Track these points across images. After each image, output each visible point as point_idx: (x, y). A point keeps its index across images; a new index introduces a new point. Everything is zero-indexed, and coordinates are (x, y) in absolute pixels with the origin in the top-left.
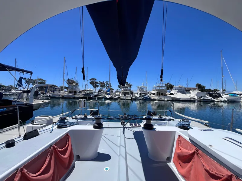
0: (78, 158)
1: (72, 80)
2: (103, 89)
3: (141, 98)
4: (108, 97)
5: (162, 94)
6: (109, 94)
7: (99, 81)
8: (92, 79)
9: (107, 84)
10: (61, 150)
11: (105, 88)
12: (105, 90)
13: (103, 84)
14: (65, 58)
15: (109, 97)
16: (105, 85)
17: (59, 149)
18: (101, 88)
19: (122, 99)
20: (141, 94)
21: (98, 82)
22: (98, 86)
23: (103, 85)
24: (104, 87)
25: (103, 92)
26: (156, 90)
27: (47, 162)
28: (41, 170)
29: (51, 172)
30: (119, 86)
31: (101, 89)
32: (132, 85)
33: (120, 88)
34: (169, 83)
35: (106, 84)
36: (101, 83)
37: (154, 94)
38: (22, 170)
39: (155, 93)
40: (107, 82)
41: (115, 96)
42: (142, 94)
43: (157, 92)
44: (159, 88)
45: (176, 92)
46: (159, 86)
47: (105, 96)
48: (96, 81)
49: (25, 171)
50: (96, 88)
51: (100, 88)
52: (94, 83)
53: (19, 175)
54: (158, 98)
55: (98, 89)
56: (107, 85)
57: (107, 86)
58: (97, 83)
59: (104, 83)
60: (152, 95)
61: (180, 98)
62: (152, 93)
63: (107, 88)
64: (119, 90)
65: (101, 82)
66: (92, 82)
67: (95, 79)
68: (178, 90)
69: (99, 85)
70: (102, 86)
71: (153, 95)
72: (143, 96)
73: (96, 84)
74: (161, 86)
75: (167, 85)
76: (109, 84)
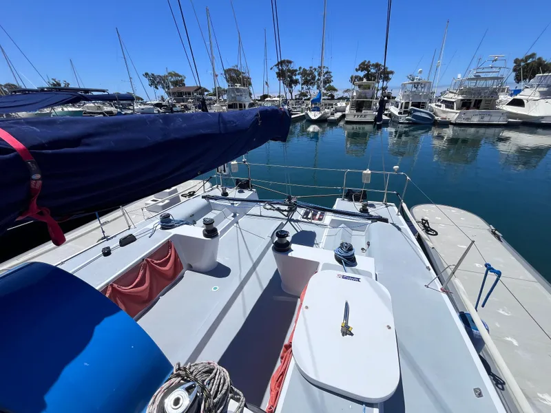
0: (191, 268)
1: (235, 70)
2: (309, 89)
3: (404, 118)
4: (313, 118)
5: (477, 105)
6: (318, 110)
7: (300, 68)
8: (281, 63)
9: (320, 74)
10: (159, 262)
11: (316, 86)
12: (314, 92)
13: (309, 75)
14: (207, 10)
15: (317, 117)
16: (314, 78)
17: (155, 262)
18: (305, 87)
19: (348, 123)
20: (407, 104)
21: (296, 71)
22: (296, 82)
23: (309, 79)
24: (312, 84)
25: (309, 99)
26: (462, 93)
27: (140, 276)
28: (134, 284)
29: (146, 285)
30: (352, 78)
31: (304, 91)
32: (392, 73)
35: (316, 74)
36: (304, 73)
37: (449, 104)
38: (112, 285)
39: (453, 102)
40: (321, 68)
41: (332, 114)
42: (410, 107)
43: (460, 97)
44: (472, 84)
45: (538, 94)
46: (477, 78)
47: (307, 114)
48: (292, 67)
49: (115, 285)
50: (292, 87)
51: (303, 88)
52: (286, 75)
53: (110, 289)
54: (458, 117)
55: (297, 89)
56: (321, 78)
57: (319, 80)
58: (293, 72)
59: (312, 73)
60: (443, 107)
61: (543, 117)
62: (444, 102)
63: (318, 87)
65: (305, 70)
66: (282, 70)
67: (290, 62)
68: (545, 89)
69: (300, 80)
70: (306, 82)
71: (447, 107)
72: (409, 113)
73: (291, 77)
74: (482, 75)
75: (522, 64)
76: (327, 73)
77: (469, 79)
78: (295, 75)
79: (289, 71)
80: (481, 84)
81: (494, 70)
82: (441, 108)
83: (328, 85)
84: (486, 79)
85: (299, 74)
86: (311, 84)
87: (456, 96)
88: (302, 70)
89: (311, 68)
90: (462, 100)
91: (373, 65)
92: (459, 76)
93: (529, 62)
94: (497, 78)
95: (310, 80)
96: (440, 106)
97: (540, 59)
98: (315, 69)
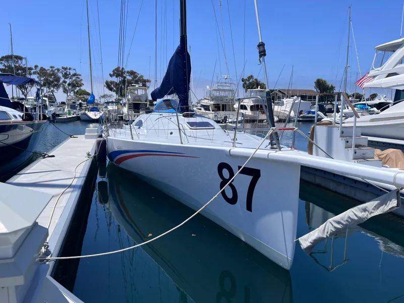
2: (52, 92)
4: (94, 117)
5: (224, 108)
7: (36, 67)
8: (7, 58)
9: (66, 76)
11: (61, 89)
13: (50, 75)
16: (58, 79)
18: (46, 89)
21: (30, 69)
22: (32, 82)
24: (57, 86)
30: (107, 83)
33: (111, 89)
34: (251, 77)
35: (60, 75)
36: (43, 72)
39: (209, 106)
40: (66, 69)
43: (212, 103)
44: (217, 94)
46: (219, 89)
48: (22, 63)
56: (68, 81)
57: (65, 82)
58: (27, 70)
59: (53, 73)
62: (203, 106)
63: (65, 91)
64: (110, 96)
65: (42, 69)
66: (9, 67)
67: (21, 58)
69: (38, 80)
70: (48, 84)
73: (24, 76)
74: (222, 88)
75: (247, 83)
76: (75, 75)
77: (214, 90)
78: (30, 74)
79: (20, 68)
80: (222, 94)
81: (228, 85)
82: (202, 111)
83: (78, 89)
84: (224, 90)
85: (35, 73)
86: (54, 86)
87: (209, 102)
88: (38, 69)
89: (51, 67)
90: (214, 105)
91: (128, 72)
92: (208, 87)
93: (250, 81)
94: (231, 90)
95: (53, 82)
96: (200, 109)
97: (256, 80)
98: (58, 70)
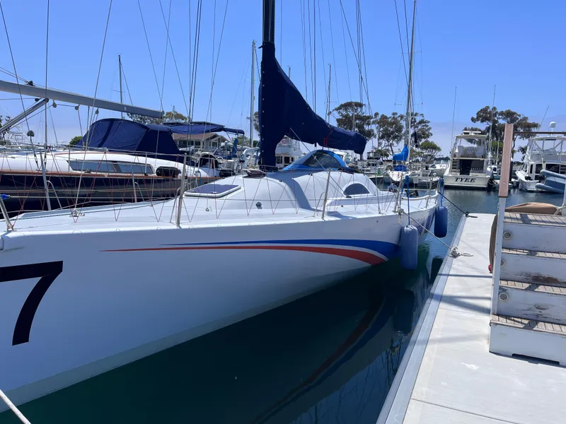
2: (391, 145)
3: (533, 185)
6: (404, 169)
7: (377, 114)
8: (345, 106)
11: (402, 142)
13: (391, 124)
15: (401, 179)
16: (399, 129)
18: (384, 142)
19: (448, 188)
20: (539, 166)
21: (369, 118)
22: (370, 135)
24: (397, 138)
31: (382, 148)
35: (403, 123)
36: (383, 121)
42: (544, 170)
47: (388, 175)
48: (365, 112)
51: (380, 144)
56: (412, 131)
57: (408, 132)
58: (366, 119)
59: (395, 122)
65: (384, 117)
66: (346, 116)
67: (361, 105)
69: (375, 132)
70: (386, 135)
72: (540, 178)
76: (422, 122)
78: (368, 124)
79: (358, 117)
83: (423, 140)
85: (374, 123)
86: (394, 138)
88: (378, 118)
89: (394, 114)
91: (502, 113)
95: (393, 132)
98: (402, 117)
